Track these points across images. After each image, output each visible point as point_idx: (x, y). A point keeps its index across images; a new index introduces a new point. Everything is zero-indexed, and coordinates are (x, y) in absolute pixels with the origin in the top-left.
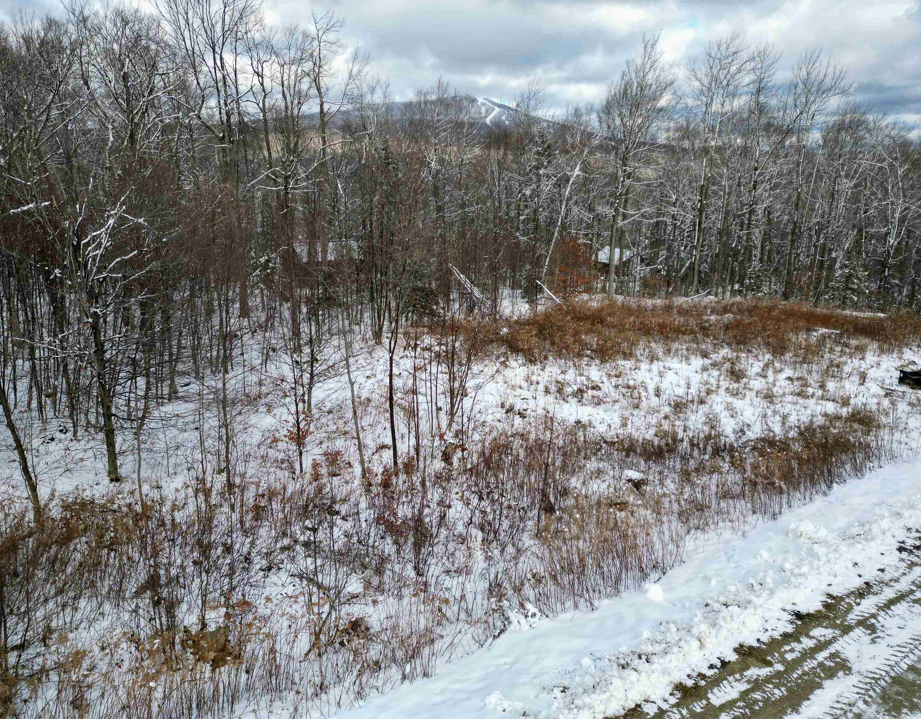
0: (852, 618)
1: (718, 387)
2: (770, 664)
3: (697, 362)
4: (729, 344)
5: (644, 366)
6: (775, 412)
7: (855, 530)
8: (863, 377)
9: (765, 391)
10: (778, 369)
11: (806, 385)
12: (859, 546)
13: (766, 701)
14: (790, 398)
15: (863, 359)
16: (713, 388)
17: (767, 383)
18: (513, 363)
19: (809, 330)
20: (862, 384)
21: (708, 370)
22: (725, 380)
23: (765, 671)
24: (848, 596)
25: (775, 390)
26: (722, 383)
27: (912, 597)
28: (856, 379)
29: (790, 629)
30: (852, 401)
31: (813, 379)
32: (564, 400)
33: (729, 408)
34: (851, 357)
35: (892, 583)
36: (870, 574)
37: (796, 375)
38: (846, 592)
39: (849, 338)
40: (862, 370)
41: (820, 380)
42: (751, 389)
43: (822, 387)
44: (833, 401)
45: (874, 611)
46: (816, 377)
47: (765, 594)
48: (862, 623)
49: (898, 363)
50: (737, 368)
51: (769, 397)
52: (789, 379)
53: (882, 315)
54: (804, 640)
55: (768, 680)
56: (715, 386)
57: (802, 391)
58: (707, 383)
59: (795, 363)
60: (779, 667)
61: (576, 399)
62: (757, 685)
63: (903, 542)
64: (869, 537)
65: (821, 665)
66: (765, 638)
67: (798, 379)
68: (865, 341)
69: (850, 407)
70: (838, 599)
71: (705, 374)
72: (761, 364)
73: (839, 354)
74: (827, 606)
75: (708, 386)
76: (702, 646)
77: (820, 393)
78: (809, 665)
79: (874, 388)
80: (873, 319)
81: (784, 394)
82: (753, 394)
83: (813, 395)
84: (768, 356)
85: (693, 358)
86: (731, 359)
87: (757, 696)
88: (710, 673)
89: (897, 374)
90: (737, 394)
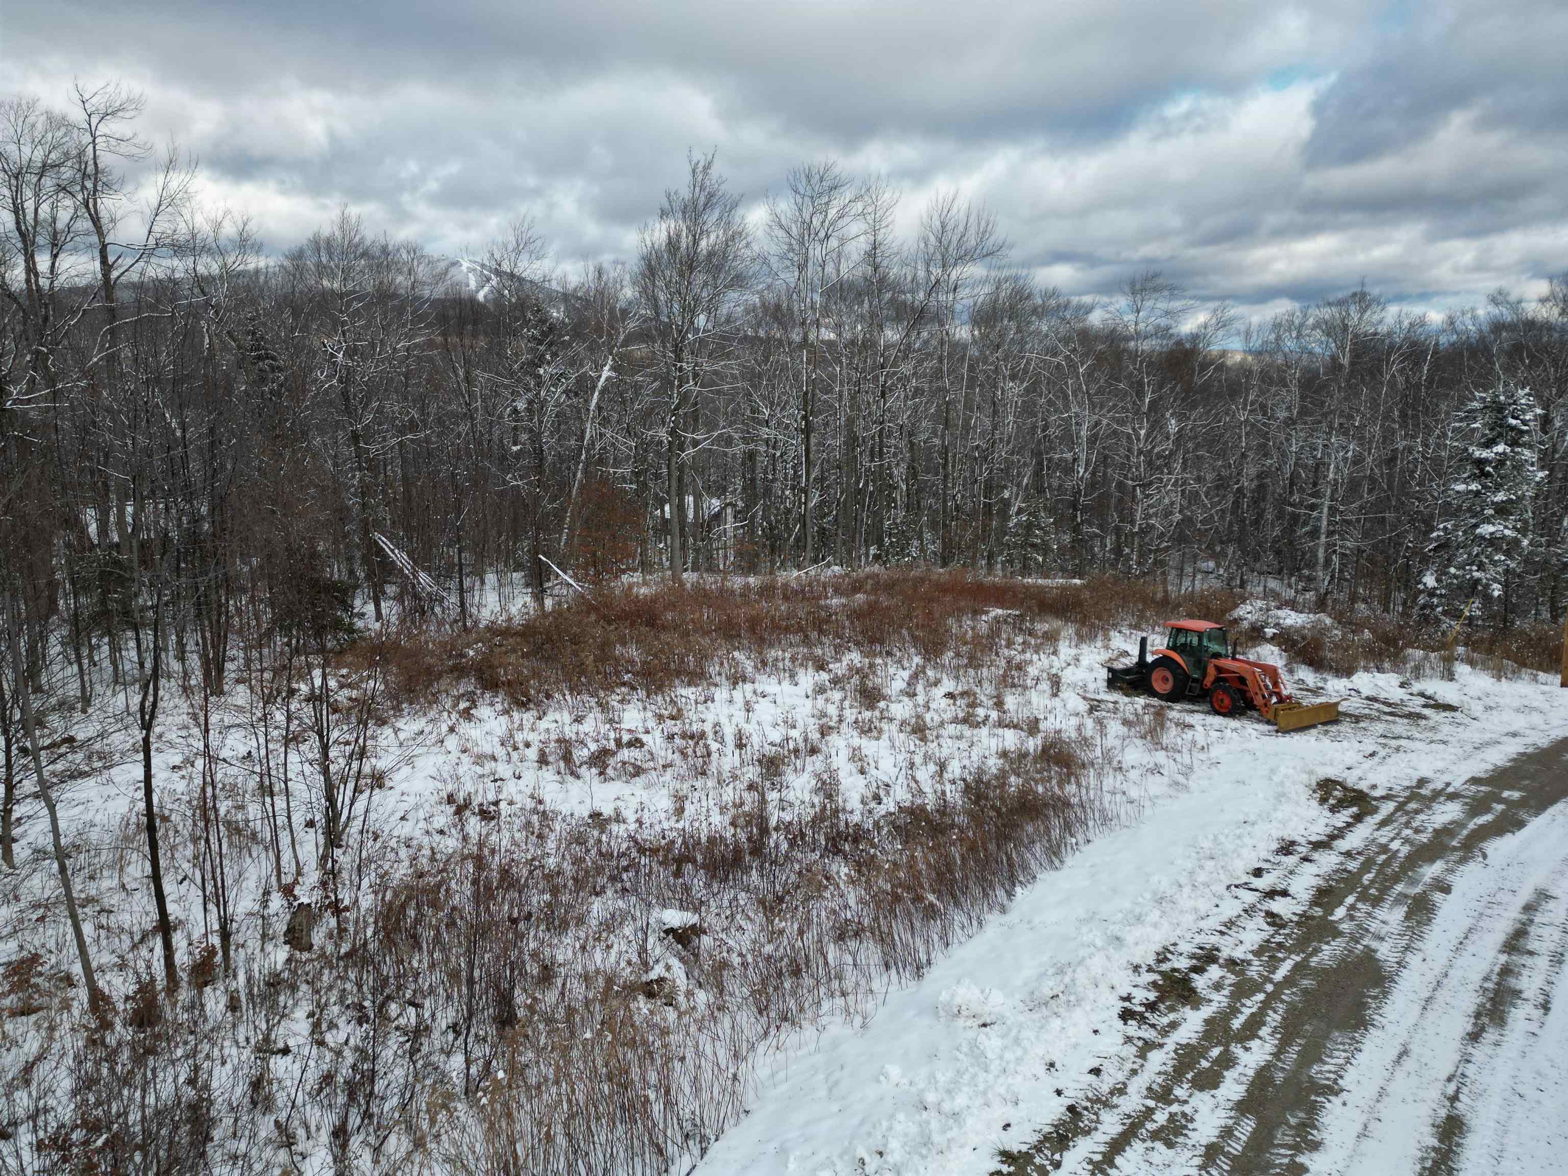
1: (840, 721)
3: (808, 679)
4: (857, 644)
5: (721, 694)
6: (927, 758)
7: (1048, 987)
8: (1056, 683)
9: (913, 721)
10: (932, 680)
11: (973, 705)
12: (1057, 1024)
14: (951, 729)
15: (1055, 653)
16: (832, 724)
17: (916, 706)
18: (483, 711)
19: (976, 613)
20: (1055, 695)
21: (825, 691)
22: (851, 707)
24: (1039, 1149)
25: (927, 717)
26: (847, 713)
27: (1150, 1126)
28: (1045, 686)
30: (1042, 726)
31: (985, 693)
32: (572, 773)
33: (856, 756)
34: (1037, 652)
35: (1115, 1100)
36: (1076, 1084)
37: (960, 689)
38: (1034, 1138)
39: (1032, 621)
40: (1054, 671)
41: (994, 693)
42: (891, 720)
43: (999, 704)
44: (1015, 727)
46: (989, 689)
49: (1105, 656)
50: (870, 685)
51: (919, 730)
52: (950, 695)
53: (1077, 581)
56: (835, 719)
57: (969, 715)
58: (823, 715)
59: (958, 668)
61: (594, 771)
63: (1128, 998)
64: (1072, 998)
67: (963, 694)
68: (1057, 623)
69: (1040, 736)
70: (1021, 1162)
71: (821, 700)
72: (906, 674)
73: (1020, 648)
75: (824, 720)
77: (994, 715)
79: (1073, 701)
80: (1063, 588)
81: (942, 723)
82: (894, 727)
83: (985, 721)
84: (917, 660)
85: (801, 672)
86: (862, 669)
89: (1104, 674)
90: (870, 730)
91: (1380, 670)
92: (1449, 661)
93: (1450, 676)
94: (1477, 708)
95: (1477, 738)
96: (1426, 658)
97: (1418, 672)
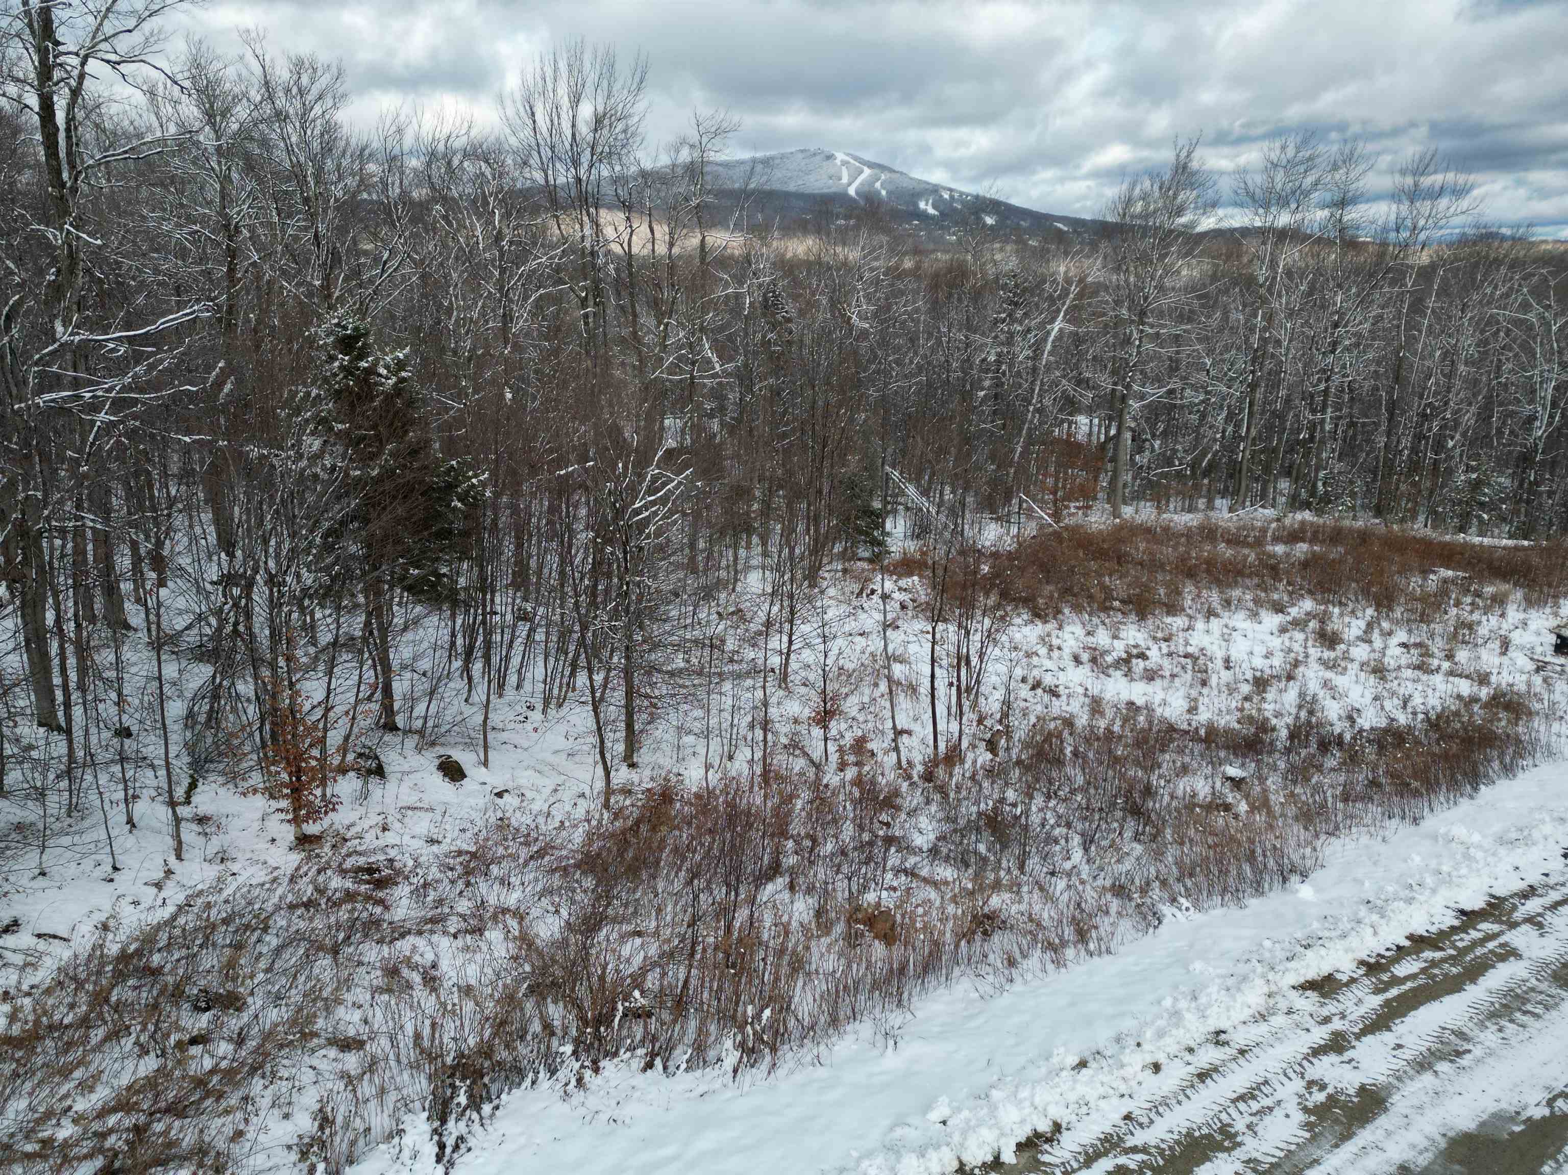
0: (1518, 916)
1: (1308, 657)
2: (1442, 949)
3: (1271, 620)
4: (1310, 592)
5: (1200, 625)
6: (1391, 693)
7: (1514, 835)
8: (1505, 645)
9: (1372, 663)
10: (1386, 630)
11: (1428, 655)
12: (1520, 851)
13: (1446, 975)
14: (1409, 673)
15: (1503, 615)
16: (1300, 659)
17: (1374, 651)
18: (1015, 619)
19: (1424, 572)
20: (1505, 654)
21: (1288, 631)
22: (1314, 647)
23: (1438, 955)
24: (1511, 897)
25: (1385, 661)
26: (1311, 651)
28: (1496, 645)
29: (1456, 923)
30: (1493, 679)
31: (1437, 646)
32: (1104, 673)
33: (1328, 686)
34: (1486, 614)
35: (1557, 888)
36: (1534, 878)
37: (1412, 641)
38: (1509, 894)
39: (1481, 583)
40: (1503, 632)
41: (1446, 647)
42: (1352, 661)
43: (1450, 657)
44: (1467, 677)
45: (1540, 911)
46: (1440, 643)
47: (1427, 892)
48: (1530, 920)
49: (1553, 622)
50: (1328, 629)
51: (1379, 671)
52: (1404, 645)
53: (1526, 543)
54: (1471, 931)
55: (1443, 960)
56: (1302, 655)
57: (1423, 663)
58: (1290, 651)
59: (1409, 622)
60: (1452, 952)
61: (1121, 673)
62: (1433, 964)
64: (1530, 842)
65: (1491, 951)
66: (1434, 929)
67: (1416, 646)
68: (1504, 587)
69: (1491, 687)
70: (1502, 900)
71: (1285, 638)
72: (1362, 624)
73: (1468, 608)
74: (1490, 904)
75: (1293, 655)
76: (1375, 933)
77: (1446, 665)
78: (1479, 951)
81: (1399, 667)
82: (1356, 666)
83: (1438, 669)
84: (1370, 612)
85: (1263, 613)
86: (1318, 615)
87: (1436, 971)
88: (1388, 954)
89: (1553, 639)
90: (1335, 667)
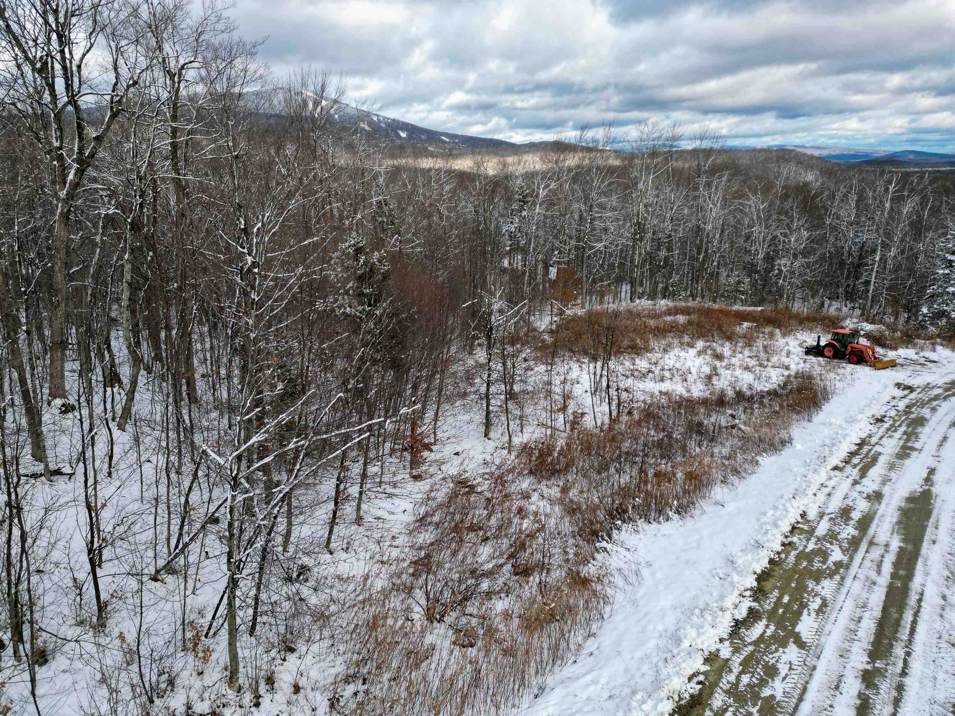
8: (789, 352)
11: (759, 360)
15: (777, 341)
16: (713, 366)
26: (716, 363)
28: (784, 354)
31: (762, 356)
34: (771, 340)
37: (752, 354)
39: (763, 328)
50: (718, 353)
67: (754, 356)
68: (774, 329)
73: (763, 339)
83: (768, 365)
89: (802, 349)
91: (907, 347)
92: (933, 344)
93: (934, 350)
94: (945, 362)
95: (946, 372)
96: (925, 344)
97: (922, 349)
